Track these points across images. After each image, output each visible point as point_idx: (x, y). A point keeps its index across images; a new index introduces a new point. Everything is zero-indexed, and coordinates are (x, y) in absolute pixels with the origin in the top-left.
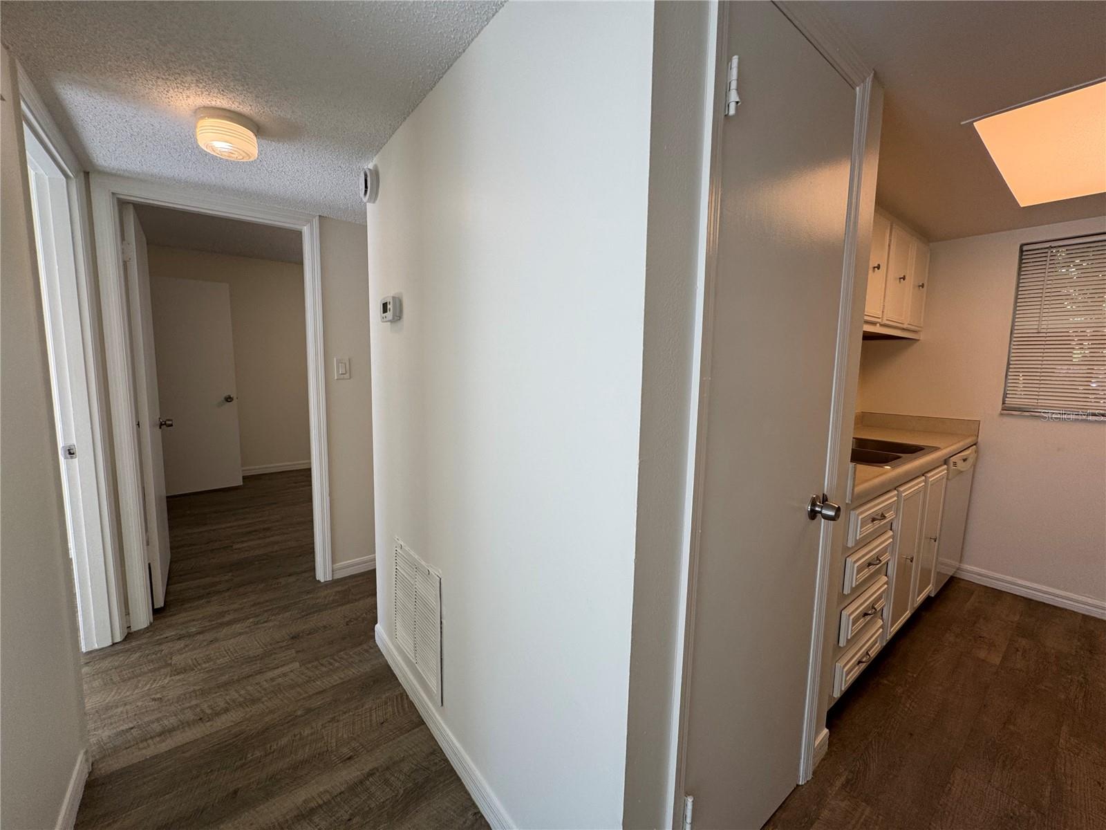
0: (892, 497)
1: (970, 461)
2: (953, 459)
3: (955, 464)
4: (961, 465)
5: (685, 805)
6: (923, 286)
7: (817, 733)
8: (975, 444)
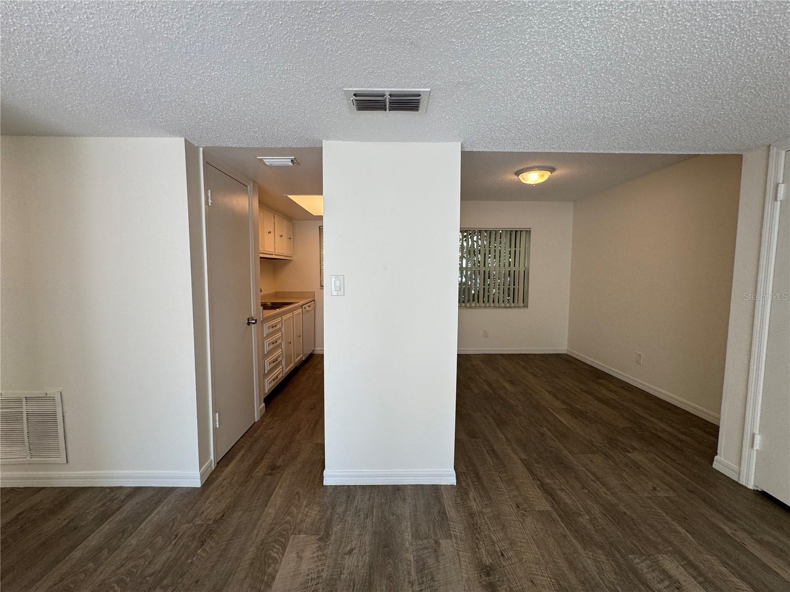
0: (279, 319)
1: (312, 307)
2: (304, 306)
3: (305, 308)
4: (308, 308)
5: (216, 416)
6: (290, 238)
7: (260, 405)
8: (314, 301)
